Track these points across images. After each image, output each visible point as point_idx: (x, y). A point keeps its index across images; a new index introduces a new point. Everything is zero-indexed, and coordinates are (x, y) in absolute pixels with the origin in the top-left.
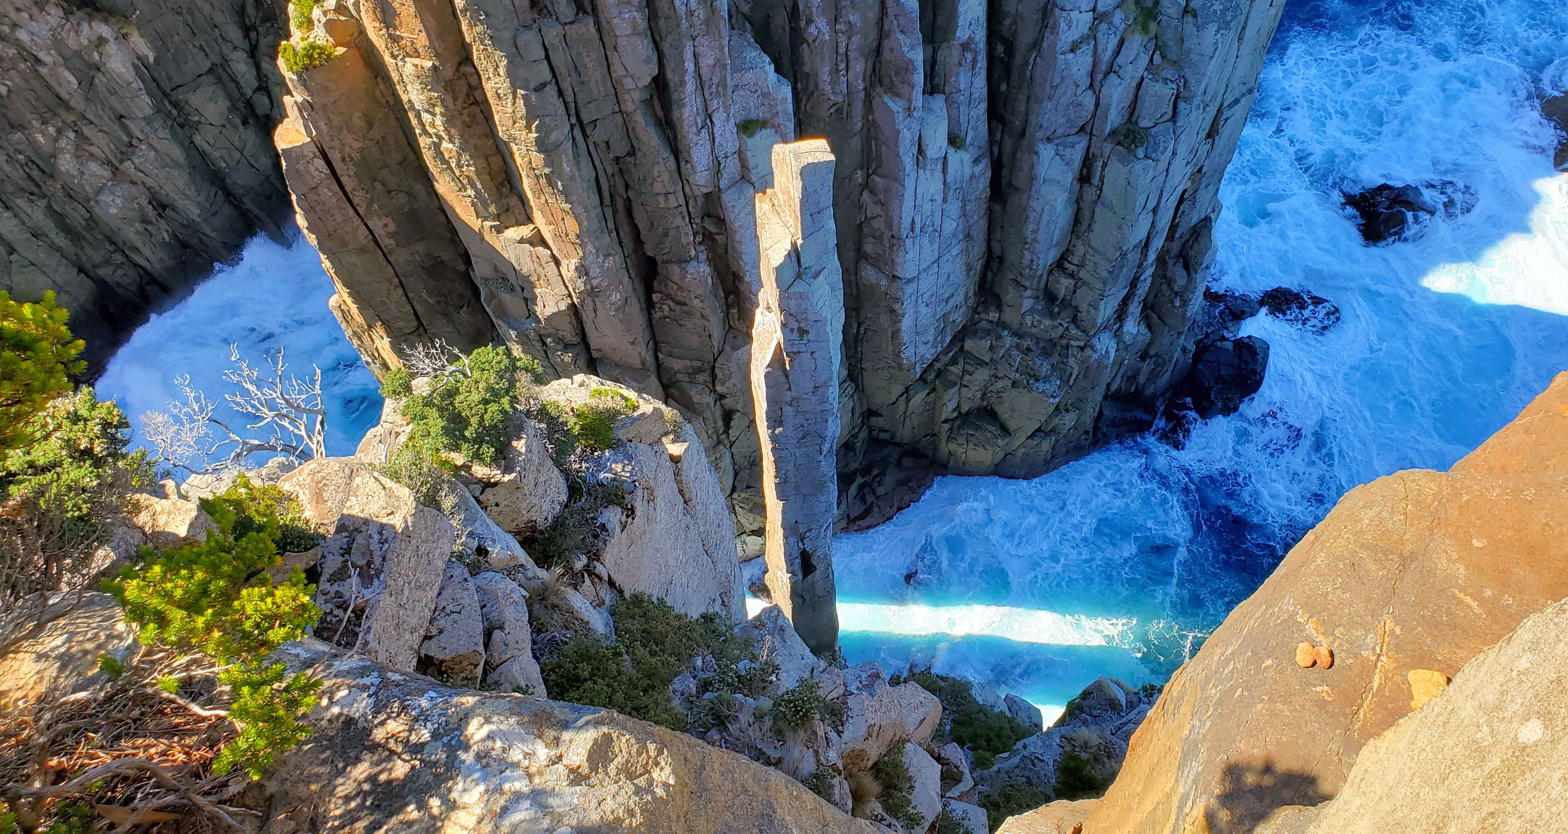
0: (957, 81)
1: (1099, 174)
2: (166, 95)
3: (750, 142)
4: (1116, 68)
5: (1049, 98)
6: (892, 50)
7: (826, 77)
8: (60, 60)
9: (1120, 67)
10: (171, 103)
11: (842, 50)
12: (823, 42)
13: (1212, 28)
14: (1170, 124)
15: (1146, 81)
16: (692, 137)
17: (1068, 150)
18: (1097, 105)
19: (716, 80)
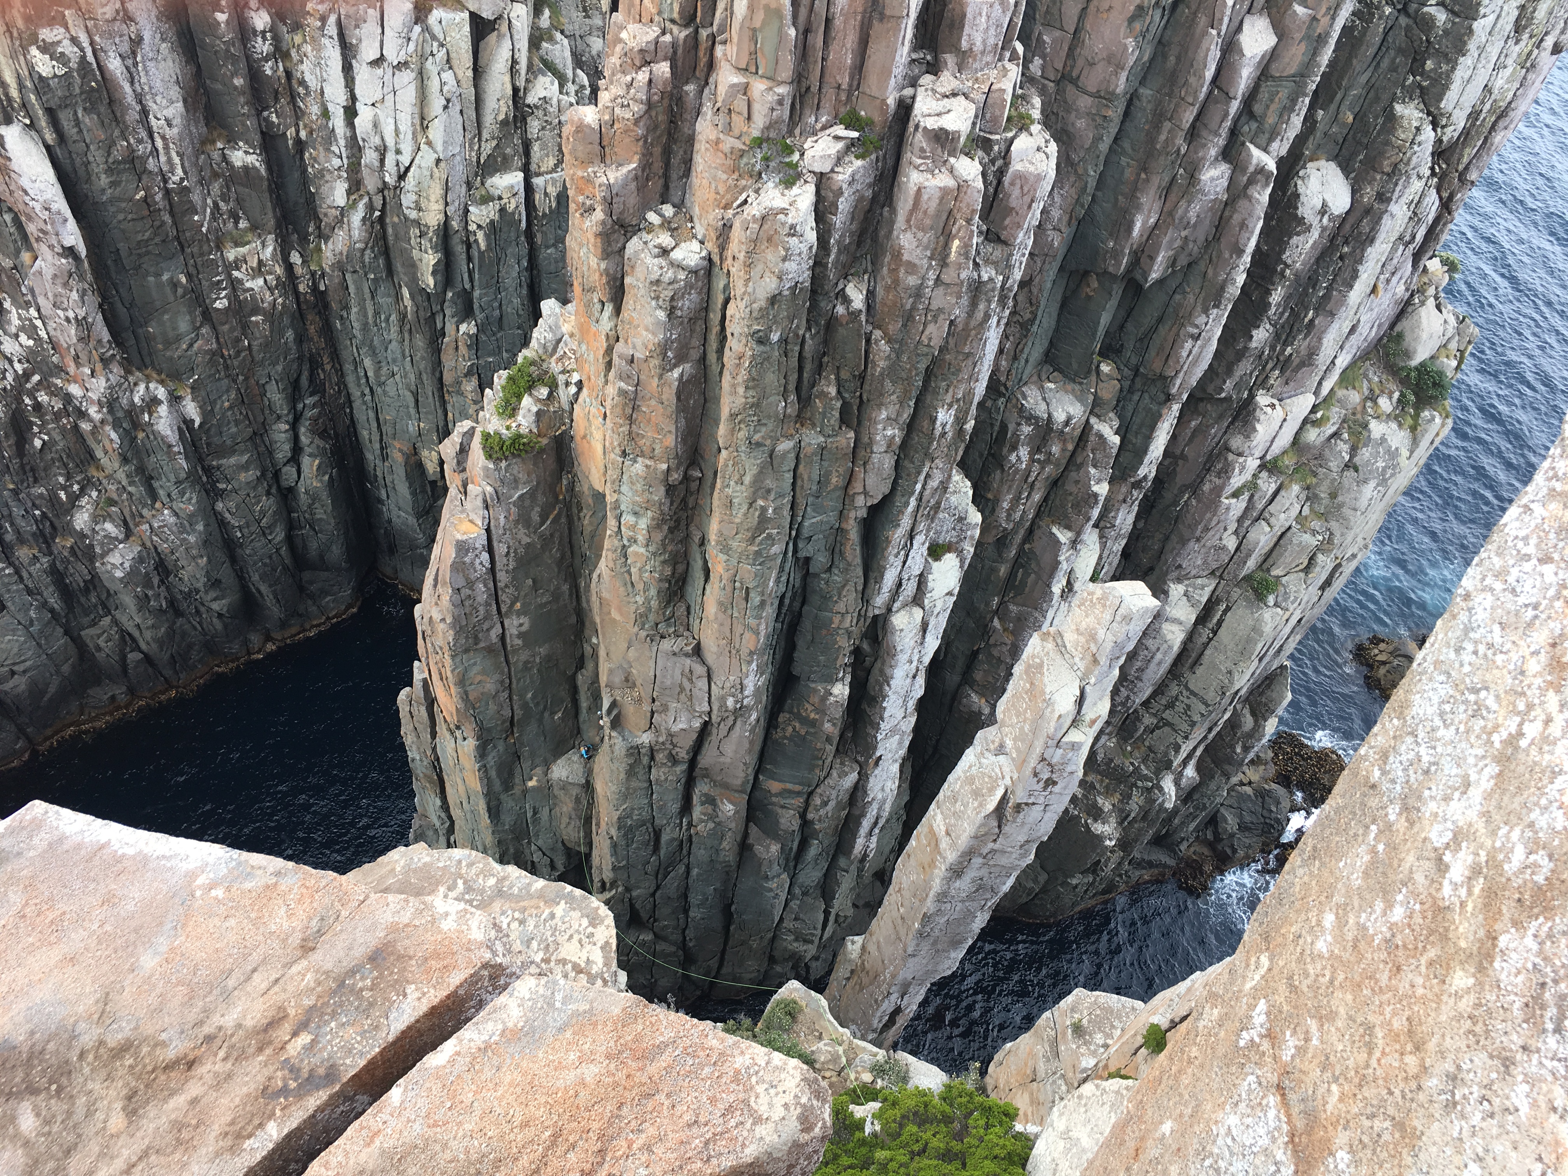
0: (1115, 518)
1: (1218, 617)
2: (201, 460)
3: (935, 565)
4: (1266, 514)
5: (1198, 540)
6: (1077, 482)
7: (1005, 505)
8: (110, 419)
9: (1271, 515)
10: (203, 469)
11: (1030, 480)
12: (1017, 471)
13: (1372, 484)
14: (1302, 575)
15: (1294, 530)
16: (892, 559)
17: (1198, 592)
18: (1238, 549)
19: (932, 502)
